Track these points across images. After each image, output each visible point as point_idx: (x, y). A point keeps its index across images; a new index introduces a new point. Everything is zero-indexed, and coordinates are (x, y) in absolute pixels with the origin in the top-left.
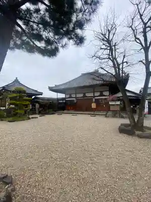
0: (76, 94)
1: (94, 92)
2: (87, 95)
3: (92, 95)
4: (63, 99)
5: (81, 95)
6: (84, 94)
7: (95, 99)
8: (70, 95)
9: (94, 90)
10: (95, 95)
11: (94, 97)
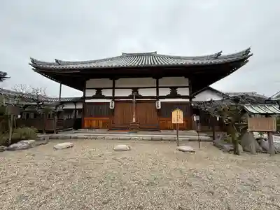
0: (114, 88)
1: (157, 88)
2: (142, 93)
3: (153, 93)
5: (128, 93)
6: (135, 90)
8: (99, 90)
9: (157, 84)
10: (161, 94)
11: (158, 98)
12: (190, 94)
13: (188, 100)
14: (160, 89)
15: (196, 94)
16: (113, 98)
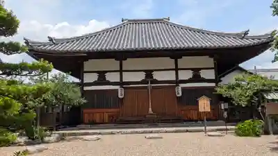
0: (121, 71)
1: (177, 70)
2: (158, 76)
3: (171, 76)
5: (140, 77)
6: (149, 73)
7: (183, 89)
8: (102, 74)
9: (176, 64)
10: (181, 78)
11: (178, 82)
12: (216, 77)
13: (213, 85)
14: (179, 72)
15: (224, 76)
16: (121, 84)
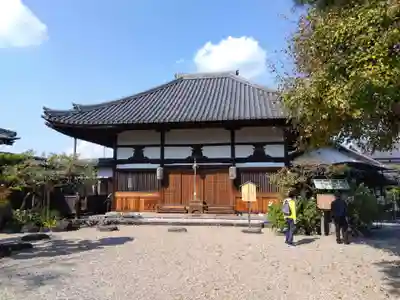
0: (163, 146)
1: (233, 145)
2: (208, 152)
3: (224, 152)
4: (104, 164)
5: (186, 153)
6: (197, 149)
8: (139, 149)
10: (238, 155)
11: (234, 160)
13: (282, 165)
14: (237, 147)
16: (162, 161)
